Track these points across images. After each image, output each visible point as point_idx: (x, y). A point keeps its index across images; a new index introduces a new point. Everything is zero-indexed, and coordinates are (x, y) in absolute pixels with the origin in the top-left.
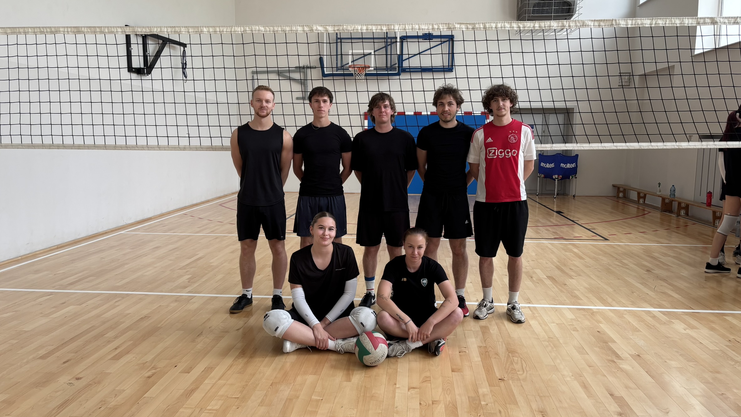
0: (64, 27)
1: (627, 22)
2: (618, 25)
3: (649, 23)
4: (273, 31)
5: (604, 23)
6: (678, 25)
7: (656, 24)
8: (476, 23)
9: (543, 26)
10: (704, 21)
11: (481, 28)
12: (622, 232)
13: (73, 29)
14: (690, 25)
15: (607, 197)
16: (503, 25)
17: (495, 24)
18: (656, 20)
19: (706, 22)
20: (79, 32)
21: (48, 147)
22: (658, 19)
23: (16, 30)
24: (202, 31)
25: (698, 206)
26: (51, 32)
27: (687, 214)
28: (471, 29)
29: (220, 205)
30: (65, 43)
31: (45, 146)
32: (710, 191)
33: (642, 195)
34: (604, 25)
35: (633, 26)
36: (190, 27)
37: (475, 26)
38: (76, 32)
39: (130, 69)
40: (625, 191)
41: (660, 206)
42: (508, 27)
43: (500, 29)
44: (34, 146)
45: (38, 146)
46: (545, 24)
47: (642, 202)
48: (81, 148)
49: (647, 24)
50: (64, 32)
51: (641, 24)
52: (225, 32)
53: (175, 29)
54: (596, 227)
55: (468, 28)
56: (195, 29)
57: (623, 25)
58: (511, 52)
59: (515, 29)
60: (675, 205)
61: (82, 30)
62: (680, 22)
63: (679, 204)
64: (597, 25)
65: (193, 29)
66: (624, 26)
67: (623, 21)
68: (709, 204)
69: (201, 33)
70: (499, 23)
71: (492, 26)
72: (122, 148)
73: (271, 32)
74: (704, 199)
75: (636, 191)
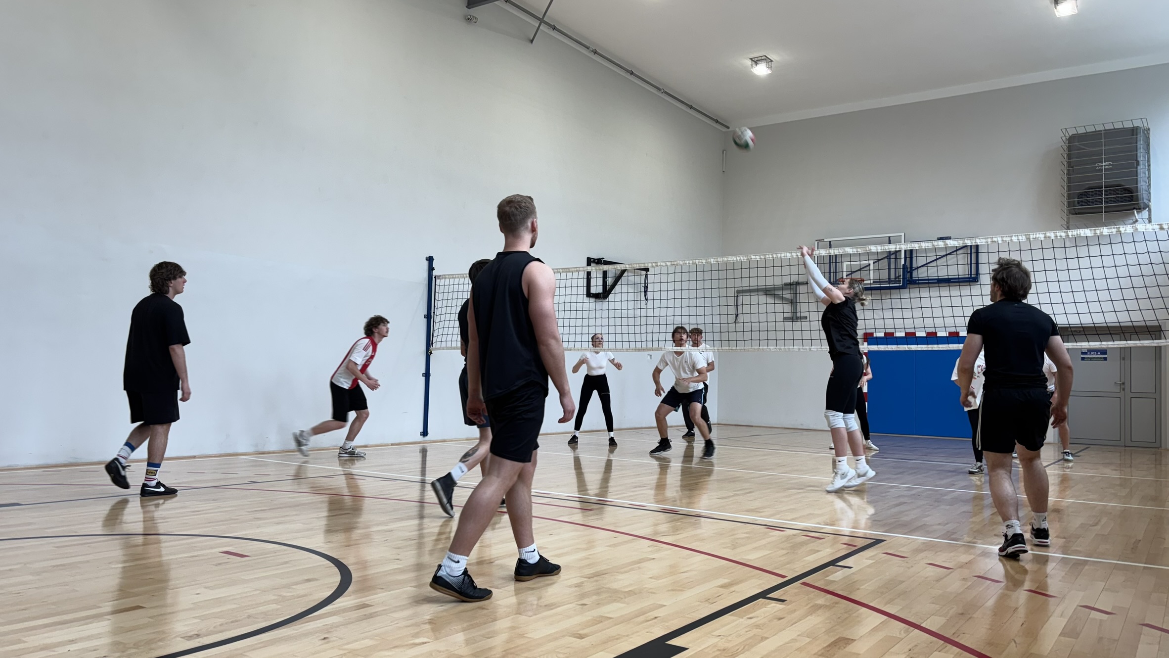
6: (917, 248)
39: (589, 294)
59: (794, 257)
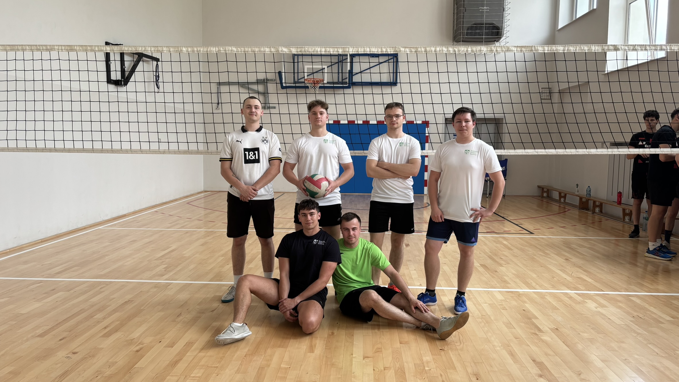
0: (59, 46)
1: (544, 49)
2: (537, 50)
3: (562, 50)
4: (244, 51)
5: (525, 49)
7: (568, 50)
8: (418, 47)
9: (475, 50)
10: (608, 48)
11: (422, 51)
12: (546, 227)
13: (66, 48)
14: (596, 51)
15: (533, 197)
16: (441, 49)
17: (434, 48)
18: (568, 47)
19: (610, 49)
20: (72, 50)
21: (42, 151)
22: (570, 46)
23: (15, 47)
24: (182, 51)
25: (610, 204)
26: (46, 50)
27: (601, 211)
28: (414, 52)
29: (188, 203)
30: (59, 59)
31: (38, 150)
32: (620, 191)
33: (563, 195)
34: (525, 50)
35: (549, 52)
36: (171, 47)
37: (417, 49)
38: (69, 50)
39: (109, 81)
40: (548, 191)
41: (578, 205)
42: (445, 51)
43: (439, 52)
44: (28, 150)
45: (32, 150)
46: (476, 48)
47: (563, 201)
48: (71, 151)
49: (561, 50)
50: (58, 49)
51: (556, 50)
52: (202, 52)
53: (158, 49)
54: (523, 222)
55: (411, 51)
56: (175, 49)
57: (541, 50)
58: (448, 72)
60: (591, 203)
61: (75, 48)
62: (588, 49)
63: (594, 202)
64: (519, 50)
65: (174, 48)
66: (542, 52)
67: (541, 47)
68: (619, 203)
69: (181, 52)
70: (438, 47)
71: (432, 50)
72: (108, 152)
73: (242, 52)
74: (615, 198)
75: (558, 191)
